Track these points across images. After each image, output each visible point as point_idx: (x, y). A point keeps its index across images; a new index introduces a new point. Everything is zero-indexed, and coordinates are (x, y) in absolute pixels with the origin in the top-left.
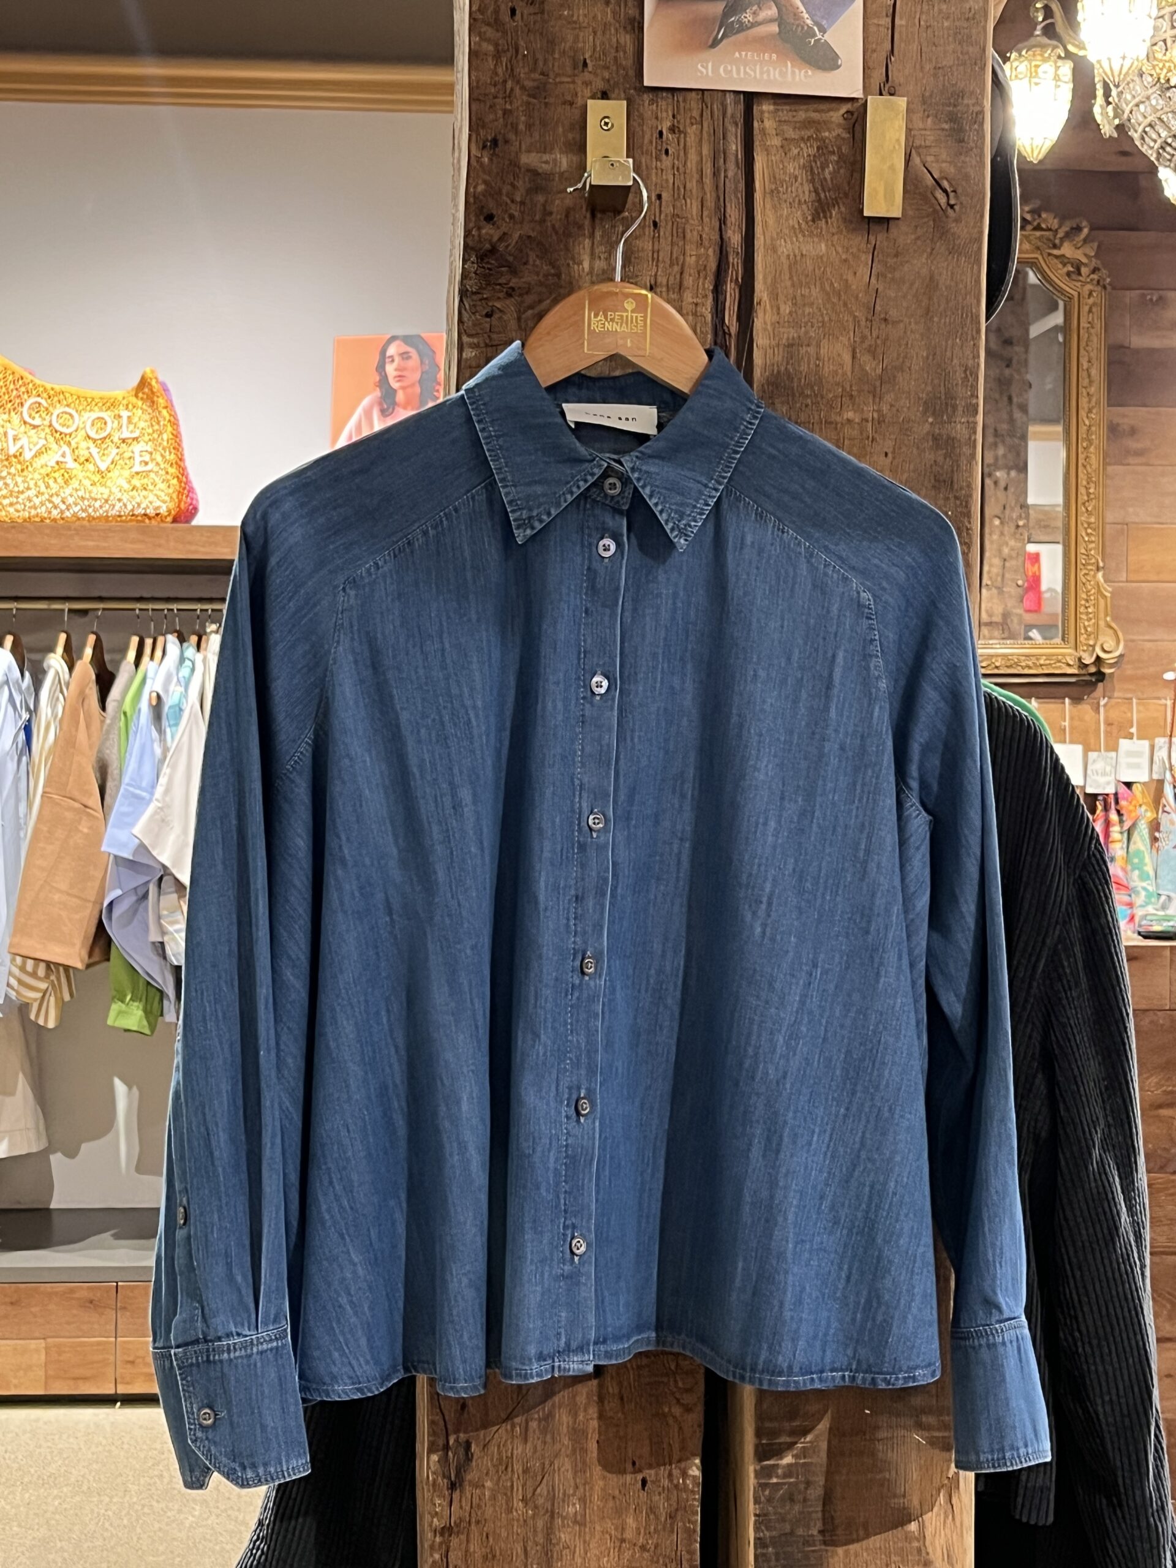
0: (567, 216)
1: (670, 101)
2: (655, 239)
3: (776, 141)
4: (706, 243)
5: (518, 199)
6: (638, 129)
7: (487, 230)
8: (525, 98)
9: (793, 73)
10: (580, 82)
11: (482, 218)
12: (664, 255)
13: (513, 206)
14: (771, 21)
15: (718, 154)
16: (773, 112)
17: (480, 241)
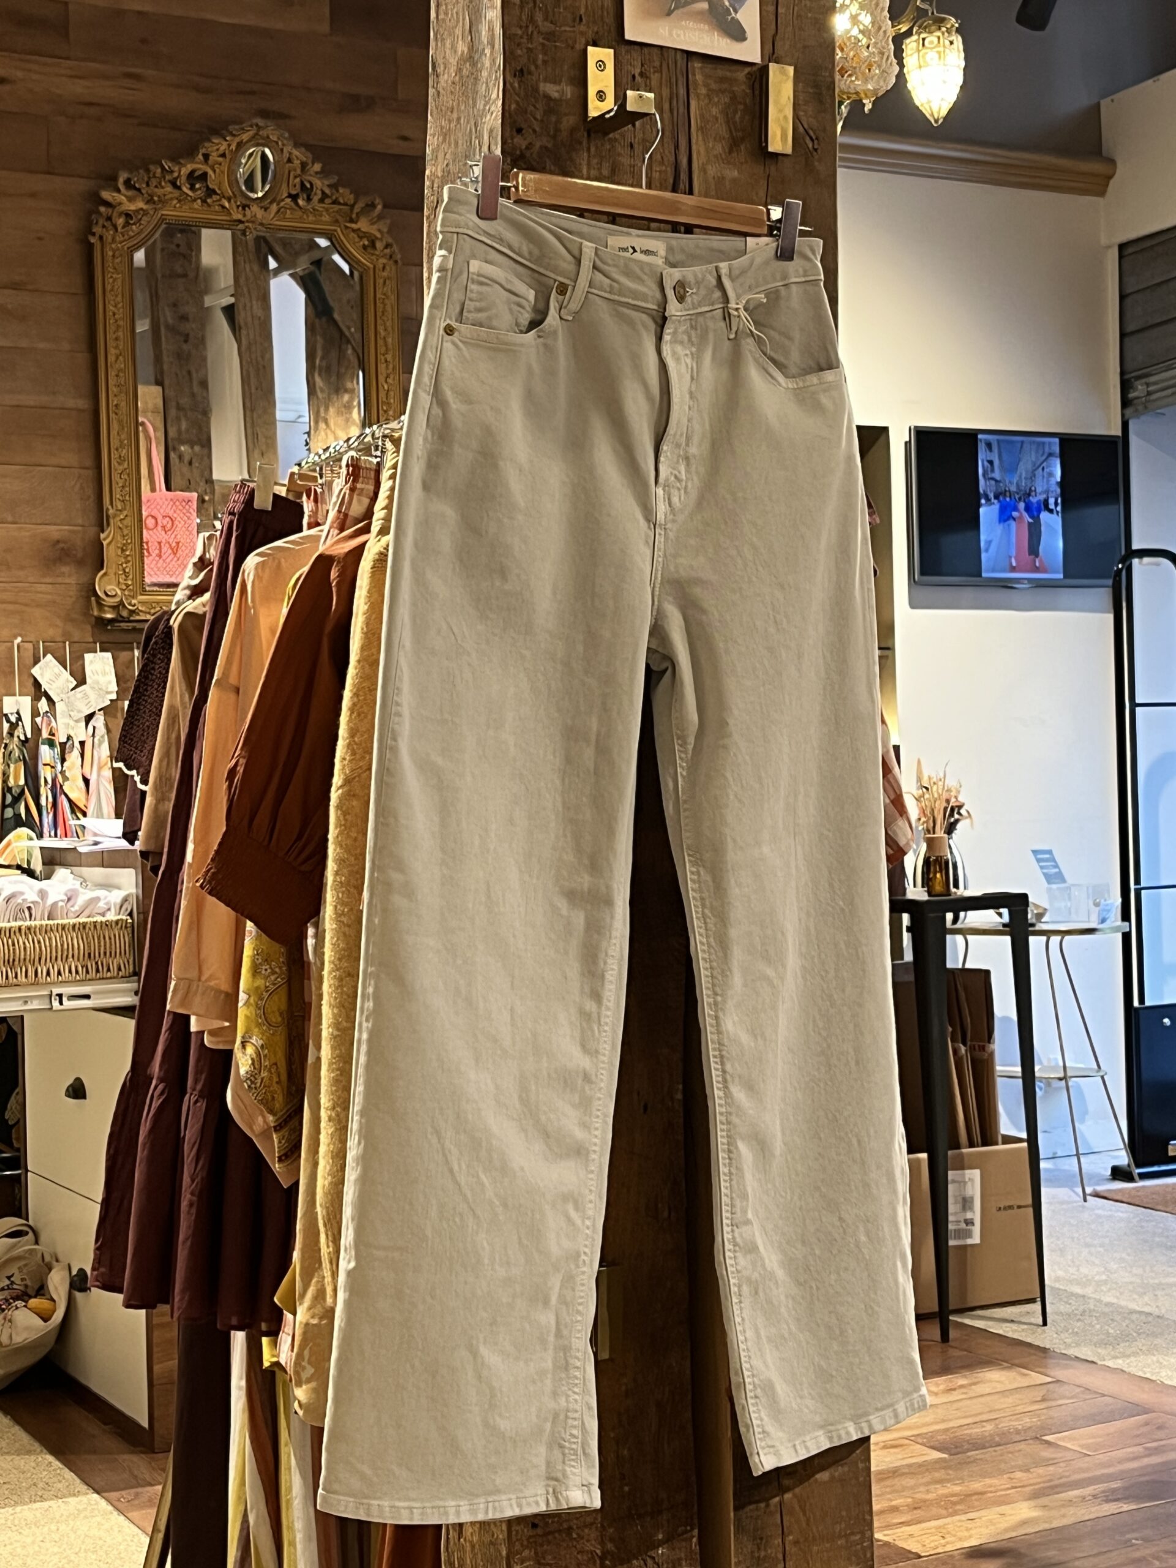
0: (571, 136)
2: (632, 157)
3: (704, 91)
4: (666, 163)
5: (539, 117)
6: (622, 70)
7: (518, 139)
8: (541, 40)
9: (717, 40)
10: (577, 32)
11: (514, 130)
12: (637, 170)
13: (535, 123)
15: (673, 96)
16: (701, 68)
17: (513, 148)
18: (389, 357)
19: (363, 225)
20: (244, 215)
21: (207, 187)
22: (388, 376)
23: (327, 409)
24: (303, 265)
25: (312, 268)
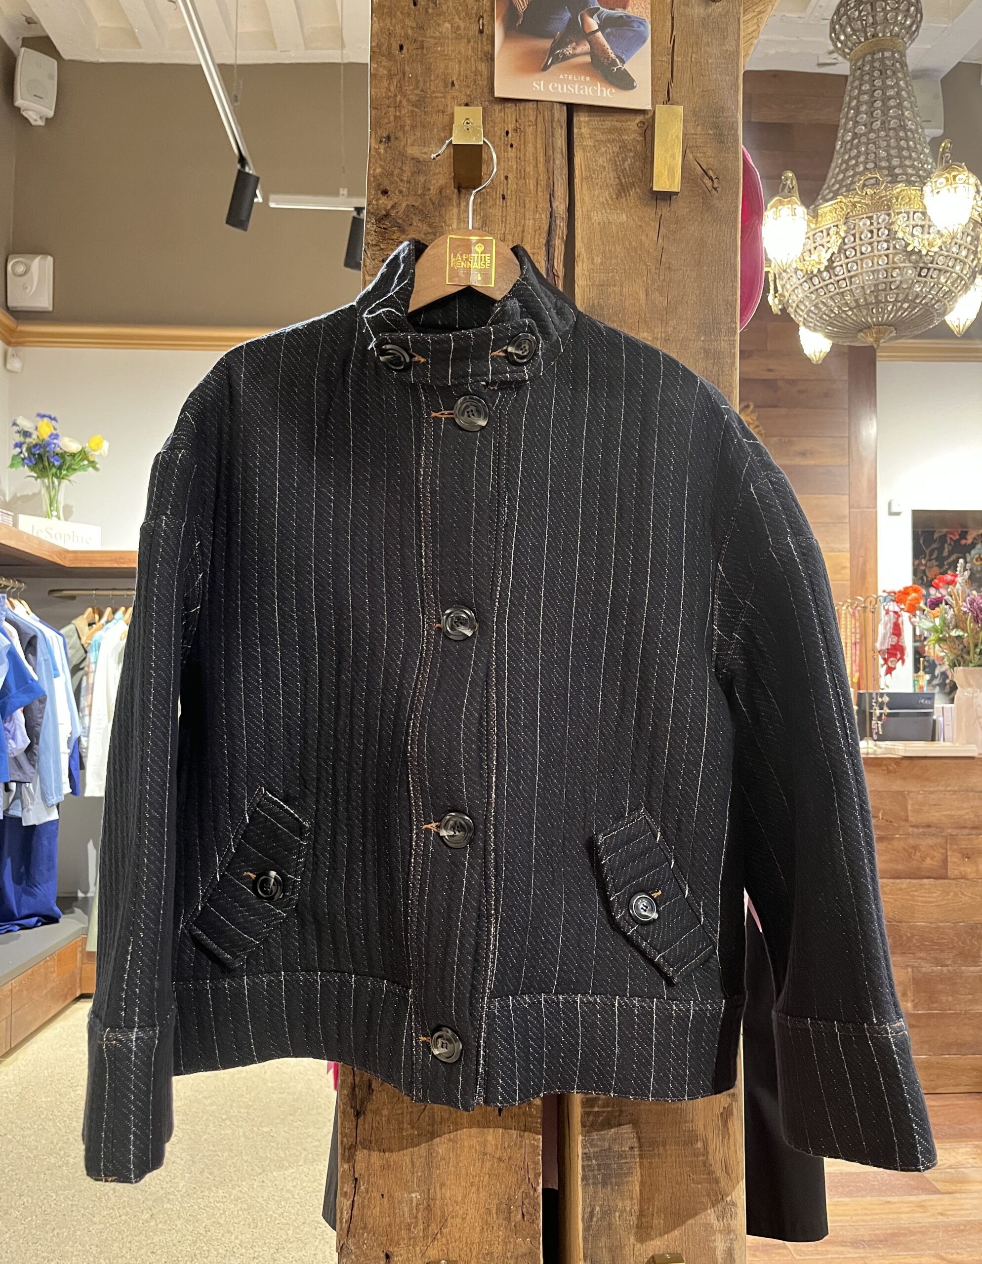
0: (440, 192)
1: (513, 109)
2: (504, 208)
3: (590, 143)
4: (539, 209)
5: (405, 179)
6: (491, 129)
7: (383, 200)
8: (410, 108)
9: (602, 90)
10: (449, 97)
11: (379, 192)
12: (510, 218)
13: (401, 184)
14: (586, 54)
15: (548, 147)
16: (588, 122)
17: (378, 209)
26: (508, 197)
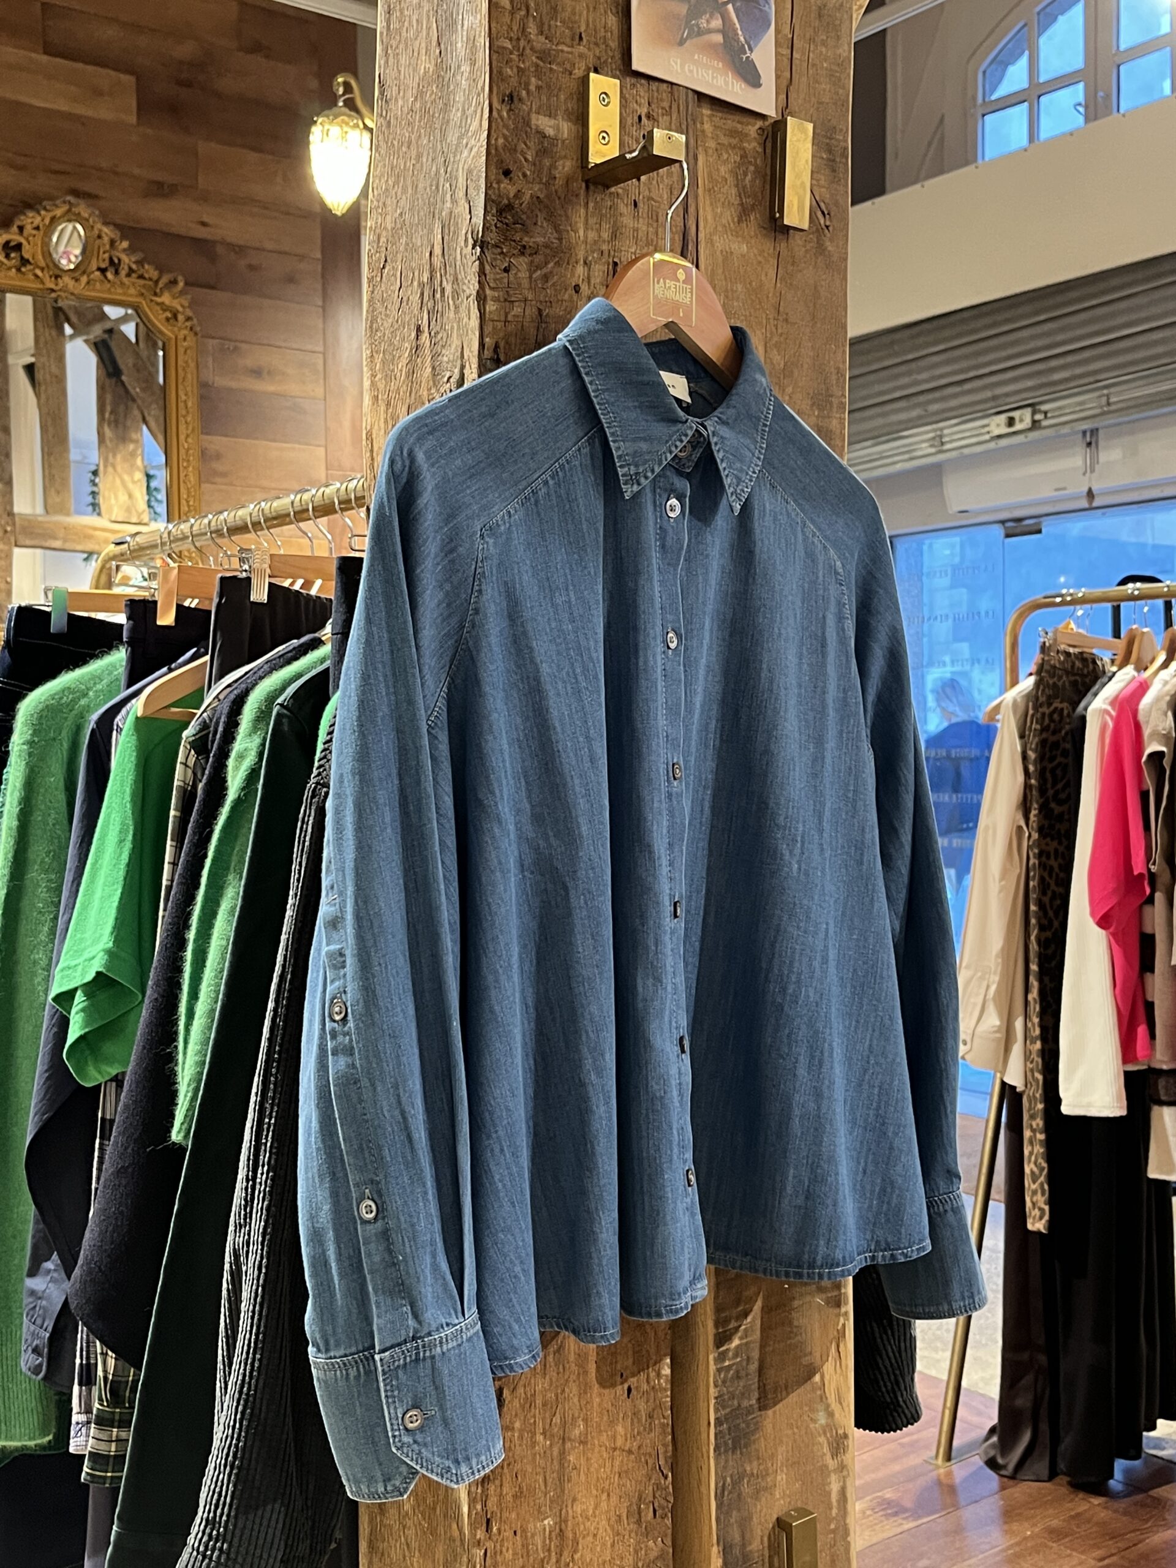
0: (567, 183)
1: (646, 88)
3: (711, 144)
5: (530, 158)
6: (623, 109)
7: (505, 185)
8: (534, 59)
9: (732, 83)
10: (576, 54)
11: (499, 171)
13: (526, 165)
14: (718, 31)
16: (710, 117)
17: (499, 196)
18: (189, 419)
19: (166, 299)
20: (57, 285)
21: (22, 258)
22: (188, 436)
23: (114, 456)
24: (97, 331)
25: (106, 336)
26: (640, 205)
